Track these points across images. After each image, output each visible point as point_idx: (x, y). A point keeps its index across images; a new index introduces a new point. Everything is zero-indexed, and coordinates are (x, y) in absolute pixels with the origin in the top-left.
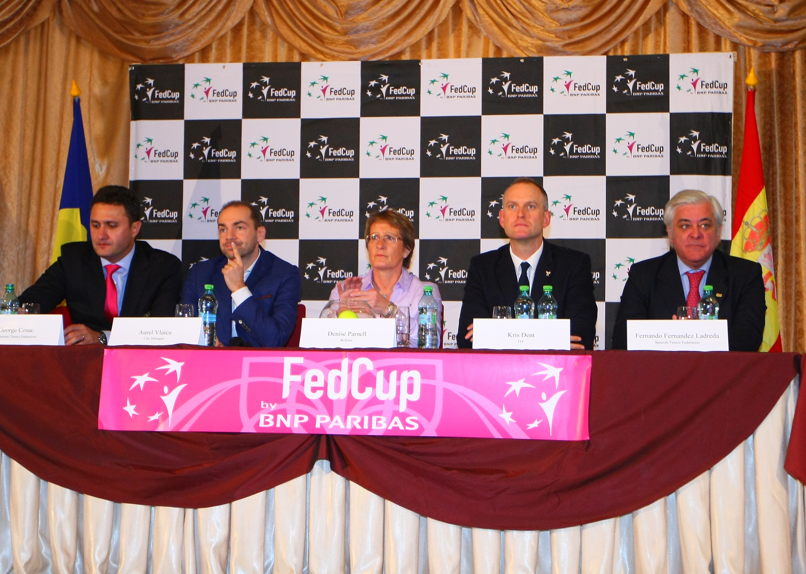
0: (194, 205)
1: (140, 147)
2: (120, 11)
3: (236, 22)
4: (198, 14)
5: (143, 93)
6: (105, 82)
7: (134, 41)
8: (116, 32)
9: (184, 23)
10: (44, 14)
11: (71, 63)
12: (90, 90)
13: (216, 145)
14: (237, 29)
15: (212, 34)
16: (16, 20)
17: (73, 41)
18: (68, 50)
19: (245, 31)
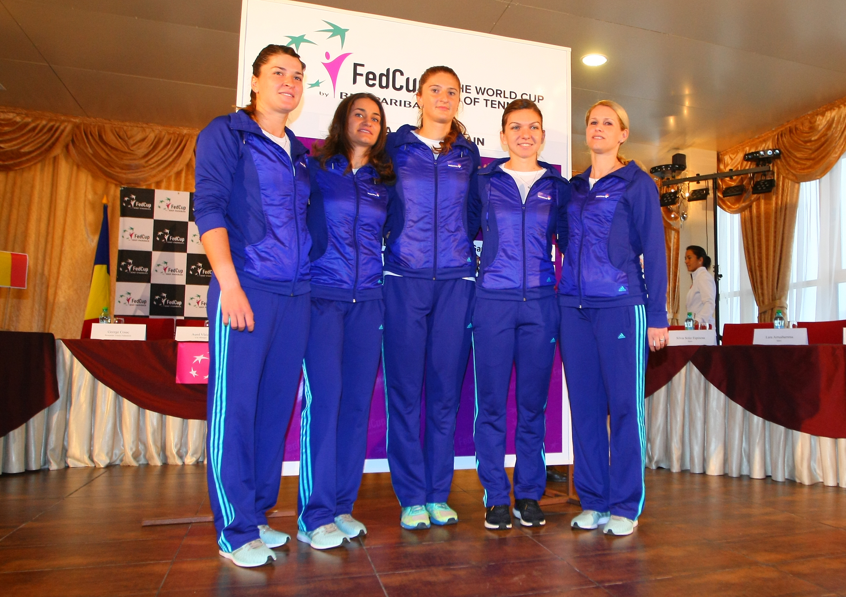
0: (159, 265)
1: (126, 232)
2: (108, 154)
3: (180, 169)
4: (156, 162)
5: (128, 202)
6: (95, 193)
7: (118, 172)
8: (106, 166)
9: (147, 166)
10: (58, 151)
11: (73, 180)
12: (85, 196)
13: (172, 234)
14: (178, 174)
15: (164, 174)
16: (38, 152)
17: (75, 168)
18: (72, 173)
19: (183, 174)
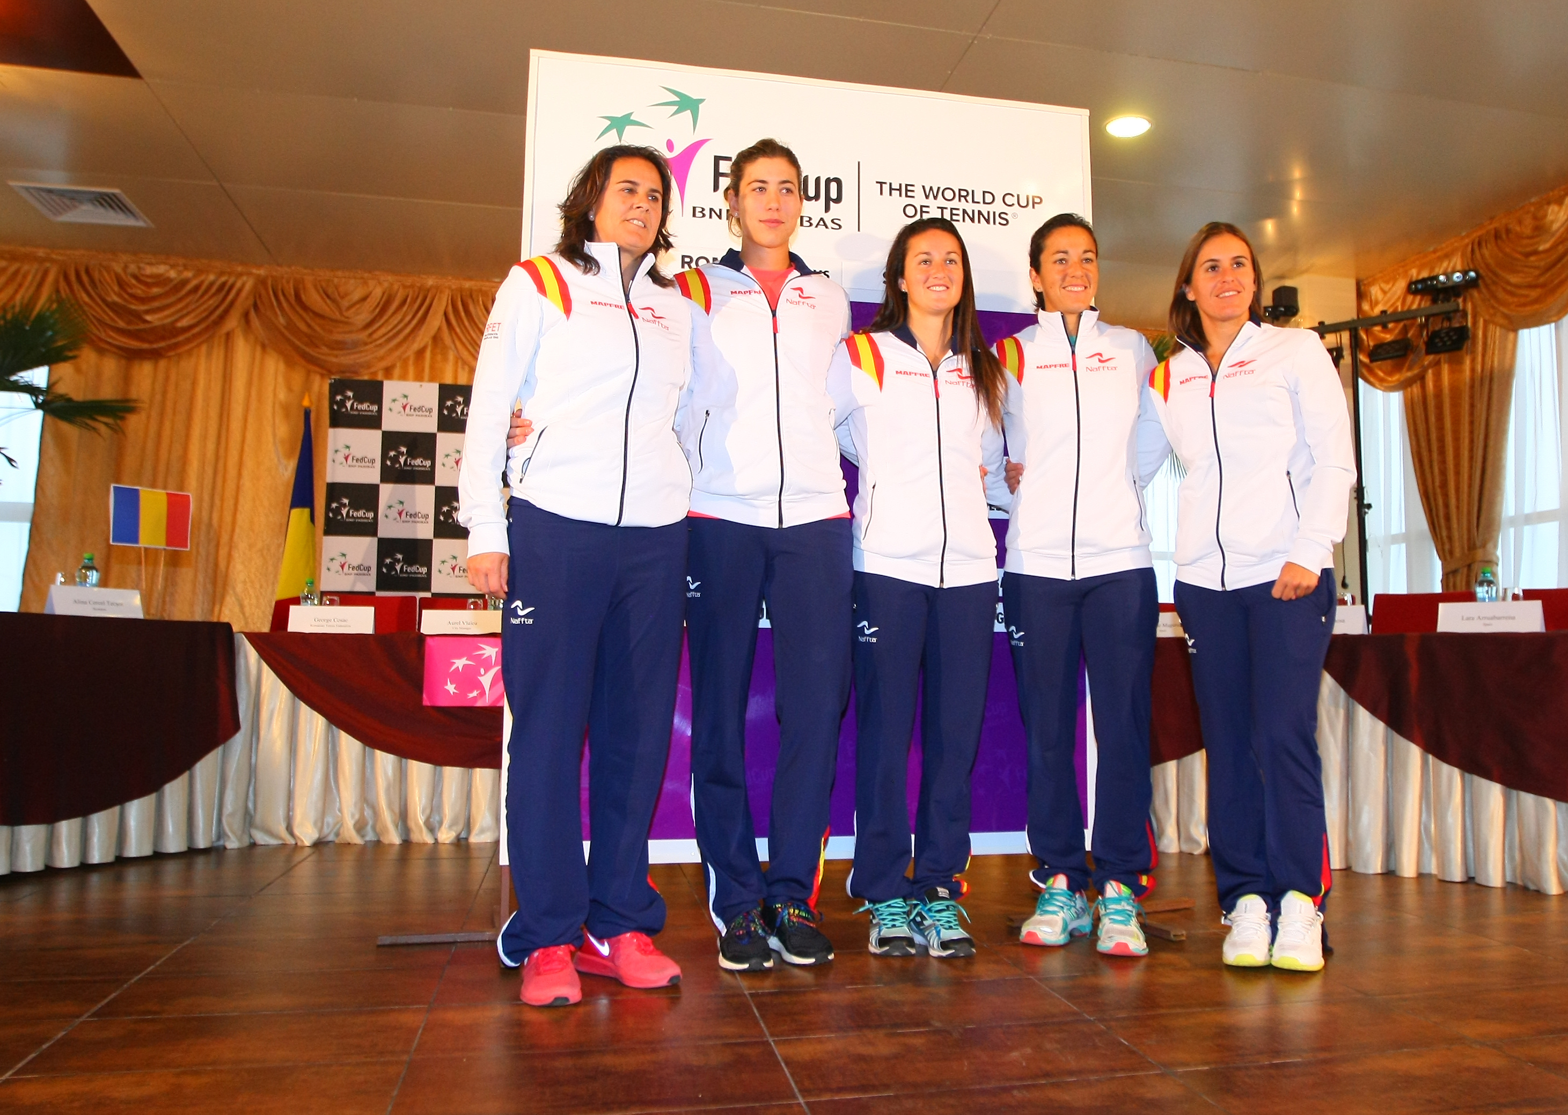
0: (390, 507)
1: (338, 453)
2: (309, 326)
3: (422, 345)
4: (384, 335)
5: (342, 404)
6: (290, 389)
7: (323, 354)
8: (306, 345)
9: (371, 343)
10: (233, 322)
11: (256, 370)
12: (275, 395)
13: (411, 454)
14: (420, 353)
15: (398, 353)
16: (203, 326)
17: (259, 349)
18: (253, 359)
19: (428, 354)
